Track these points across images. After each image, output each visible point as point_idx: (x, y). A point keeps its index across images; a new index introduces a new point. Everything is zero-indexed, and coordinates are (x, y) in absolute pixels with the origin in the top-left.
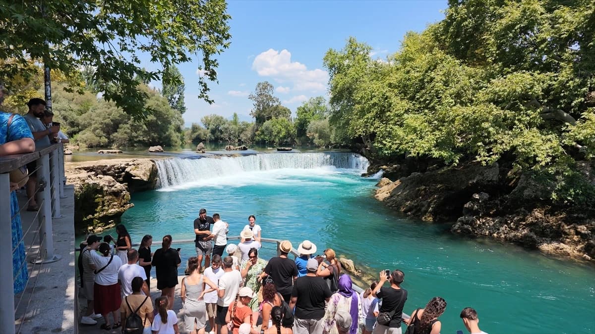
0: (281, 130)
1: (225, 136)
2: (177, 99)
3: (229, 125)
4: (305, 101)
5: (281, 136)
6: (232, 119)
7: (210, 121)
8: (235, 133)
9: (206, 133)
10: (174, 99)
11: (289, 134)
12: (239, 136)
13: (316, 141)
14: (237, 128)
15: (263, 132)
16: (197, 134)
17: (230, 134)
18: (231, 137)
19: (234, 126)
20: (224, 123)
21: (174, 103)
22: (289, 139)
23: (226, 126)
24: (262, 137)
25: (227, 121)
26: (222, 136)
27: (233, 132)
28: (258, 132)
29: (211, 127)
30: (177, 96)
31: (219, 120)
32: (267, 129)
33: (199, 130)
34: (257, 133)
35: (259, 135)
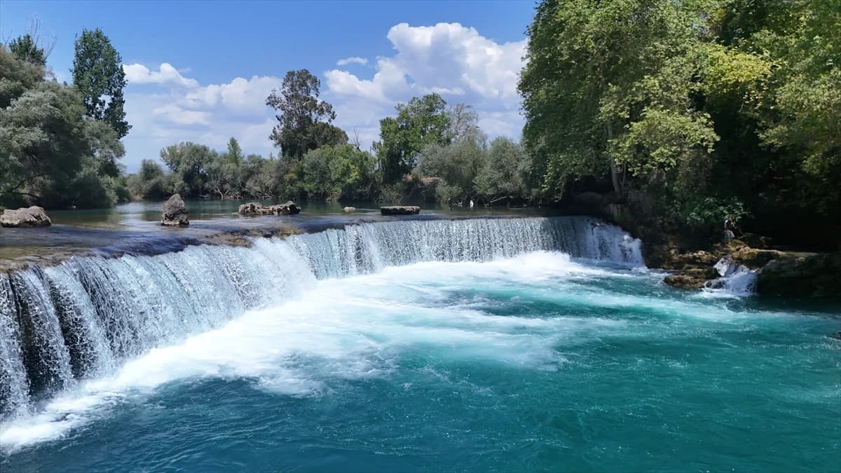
0: (348, 167)
1: (212, 185)
2: (107, 106)
3: (221, 163)
5: (349, 181)
6: (227, 151)
7: (181, 156)
8: (234, 180)
9: (172, 180)
10: (102, 104)
11: (365, 179)
12: (244, 185)
13: (443, 189)
14: (240, 169)
15: (301, 175)
16: (153, 181)
17: (225, 182)
18: (227, 186)
19: (233, 166)
20: (211, 160)
21: (100, 113)
22: (367, 189)
23: (215, 165)
24: (299, 184)
25: (215, 155)
26: (207, 185)
27: (229, 176)
28: (291, 175)
29: (183, 167)
30: (107, 99)
31: (200, 153)
32: (314, 166)
33: (158, 174)
34: (287, 177)
35: (292, 182)
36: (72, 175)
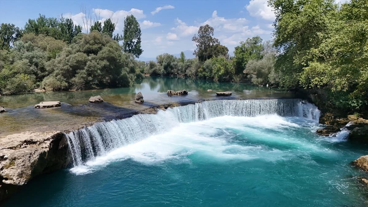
0: (220, 68)
1: (174, 71)
2: (135, 43)
3: (178, 62)
4: (243, 42)
5: (220, 74)
6: (180, 57)
7: (163, 59)
8: (182, 69)
9: (160, 69)
10: (133, 43)
11: (227, 72)
12: (185, 71)
13: (254, 80)
14: (184, 65)
15: (204, 70)
16: (153, 69)
17: (178, 70)
18: (179, 72)
19: (181, 63)
20: (174, 61)
21: (132, 46)
22: (228, 77)
23: (175, 63)
24: (204, 73)
25: (176, 58)
26: (172, 71)
27: (180, 68)
28: (200, 69)
29: (164, 64)
30: (135, 40)
31: (170, 58)
32: (207, 67)
33: (155, 66)
34: (199, 70)
35: (201, 72)
36: (119, 75)
